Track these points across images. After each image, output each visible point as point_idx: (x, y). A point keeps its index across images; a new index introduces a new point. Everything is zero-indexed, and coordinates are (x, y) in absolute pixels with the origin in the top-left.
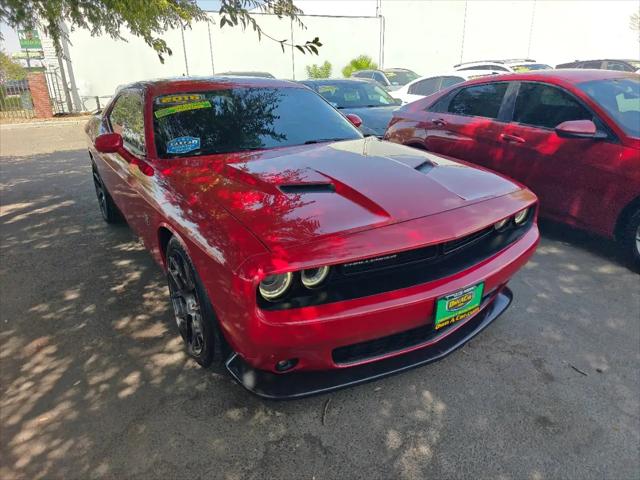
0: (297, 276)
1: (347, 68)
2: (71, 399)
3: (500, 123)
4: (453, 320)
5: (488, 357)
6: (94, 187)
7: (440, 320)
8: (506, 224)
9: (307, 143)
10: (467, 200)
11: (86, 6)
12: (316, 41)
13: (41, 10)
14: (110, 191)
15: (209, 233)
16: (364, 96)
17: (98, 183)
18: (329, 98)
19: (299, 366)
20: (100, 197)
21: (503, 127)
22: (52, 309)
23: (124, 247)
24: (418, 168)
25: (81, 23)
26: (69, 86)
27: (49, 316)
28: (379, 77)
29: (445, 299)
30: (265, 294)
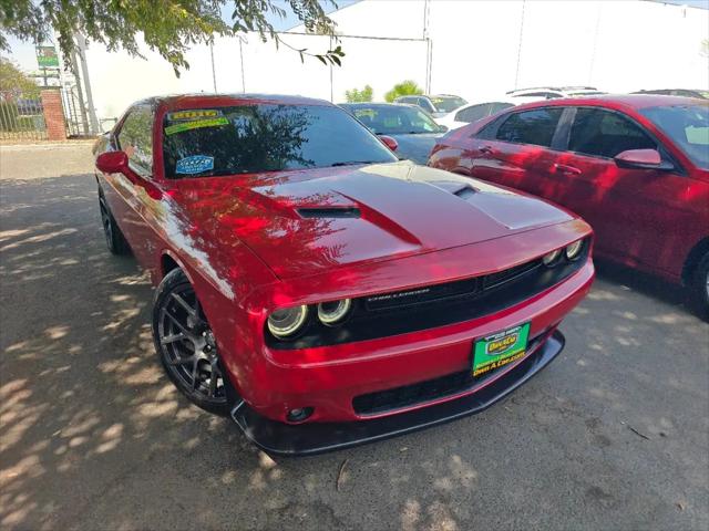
0: (312, 310)
1: (390, 94)
2: (39, 453)
3: (553, 152)
4: (494, 366)
5: (533, 414)
6: (100, 214)
7: (479, 365)
8: (557, 258)
9: (334, 165)
10: (511, 228)
11: (103, 18)
12: (338, 50)
13: (54, 21)
14: (117, 219)
15: (219, 263)
16: (406, 122)
17: (104, 209)
18: (367, 122)
19: (315, 416)
20: (106, 224)
21: (556, 156)
23: (125, 281)
24: (457, 193)
25: (96, 37)
26: (86, 106)
27: (28, 356)
28: (424, 104)
29: (483, 340)
30: (275, 330)
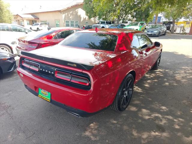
22: (173, 83)
27: (174, 82)
